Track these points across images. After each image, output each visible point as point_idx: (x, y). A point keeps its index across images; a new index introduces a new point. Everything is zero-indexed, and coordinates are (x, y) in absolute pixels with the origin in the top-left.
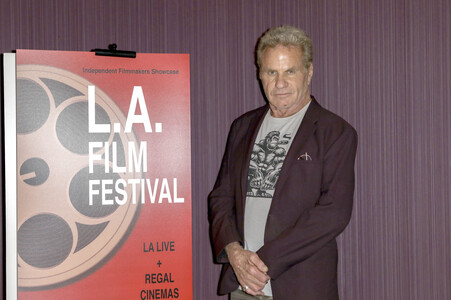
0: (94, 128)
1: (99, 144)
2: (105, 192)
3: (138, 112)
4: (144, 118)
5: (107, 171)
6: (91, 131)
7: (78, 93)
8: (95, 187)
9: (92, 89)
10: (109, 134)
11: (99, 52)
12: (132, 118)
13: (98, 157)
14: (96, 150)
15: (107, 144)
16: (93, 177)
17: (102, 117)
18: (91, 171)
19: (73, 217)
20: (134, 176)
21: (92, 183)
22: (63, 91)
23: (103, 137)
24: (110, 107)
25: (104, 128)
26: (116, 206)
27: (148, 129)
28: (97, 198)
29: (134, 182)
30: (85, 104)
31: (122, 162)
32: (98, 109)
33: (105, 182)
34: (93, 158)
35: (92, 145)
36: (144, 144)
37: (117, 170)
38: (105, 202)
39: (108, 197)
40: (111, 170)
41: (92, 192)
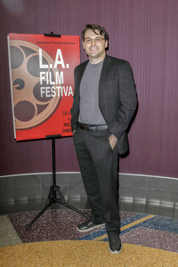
0: (42, 66)
1: (44, 73)
2: (47, 92)
3: (59, 60)
4: (62, 62)
7: (35, 52)
8: (43, 90)
9: (40, 50)
10: (48, 69)
11: (46, 35)
12: (57, 62)
13: (44, 78)
14: (43, 75)
15: (47, 73)
16: (42, 86)
17: (45, 62)
18: (41, 84)
19: (35, 102)
20: (58, 85)
21: (42, 88)
22: (29, 51)
23: (45, 70)
24: (48, 58)
25: (46, 66)
26: (52, 97)
27: (63, 67)
28: (44, 94)
29: (58, 88)
30: (38, 56)
31: (53, 80)
32: (43, 58)
33: (47, 88)
34: (42, 78)
35: (41, 73)
36: (62, 73)
37: (51, 83)
38: (47, 96)
39: (48, 94)
40: (49, 83)
41: (42, 92)
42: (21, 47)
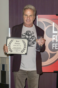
0: (54, 32)
1: (55, 36)
2: (56, 46)
5: (56, 42)
6: (53, 33)
7: (50, 24)
8: (54, 45)
9: (54, 23)
10: (57, 33)
13: (55, 39)
14: (54, 37)
15: (57, 36)
18: (53, 42)
21: (53, 44)
23: (56, 34)
24: (57, 27)
25: (56, 32)
28: (54, 48)
32: (55, 28)
33: (56, 44)
34: (53, 39)
35: (53, 36)
38: (56, 48)
39: (56, 47)
40: (57, 41)
41: (53, 46)
42: (44, 22)
